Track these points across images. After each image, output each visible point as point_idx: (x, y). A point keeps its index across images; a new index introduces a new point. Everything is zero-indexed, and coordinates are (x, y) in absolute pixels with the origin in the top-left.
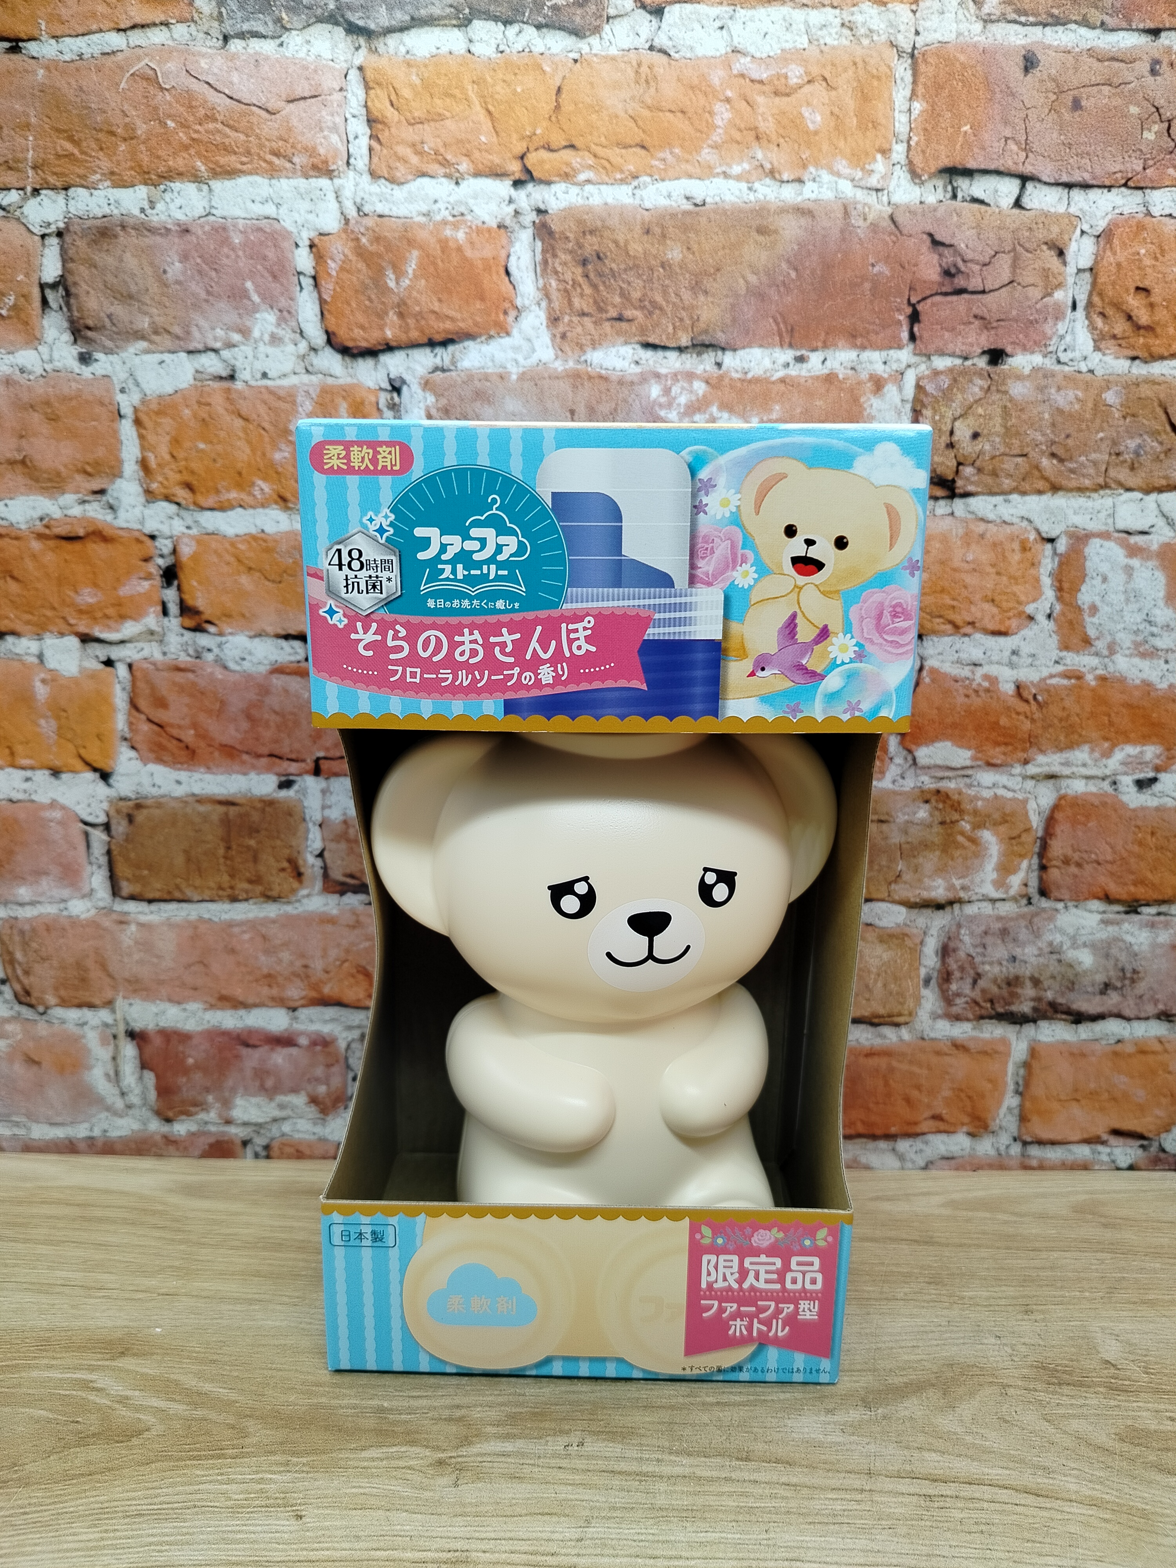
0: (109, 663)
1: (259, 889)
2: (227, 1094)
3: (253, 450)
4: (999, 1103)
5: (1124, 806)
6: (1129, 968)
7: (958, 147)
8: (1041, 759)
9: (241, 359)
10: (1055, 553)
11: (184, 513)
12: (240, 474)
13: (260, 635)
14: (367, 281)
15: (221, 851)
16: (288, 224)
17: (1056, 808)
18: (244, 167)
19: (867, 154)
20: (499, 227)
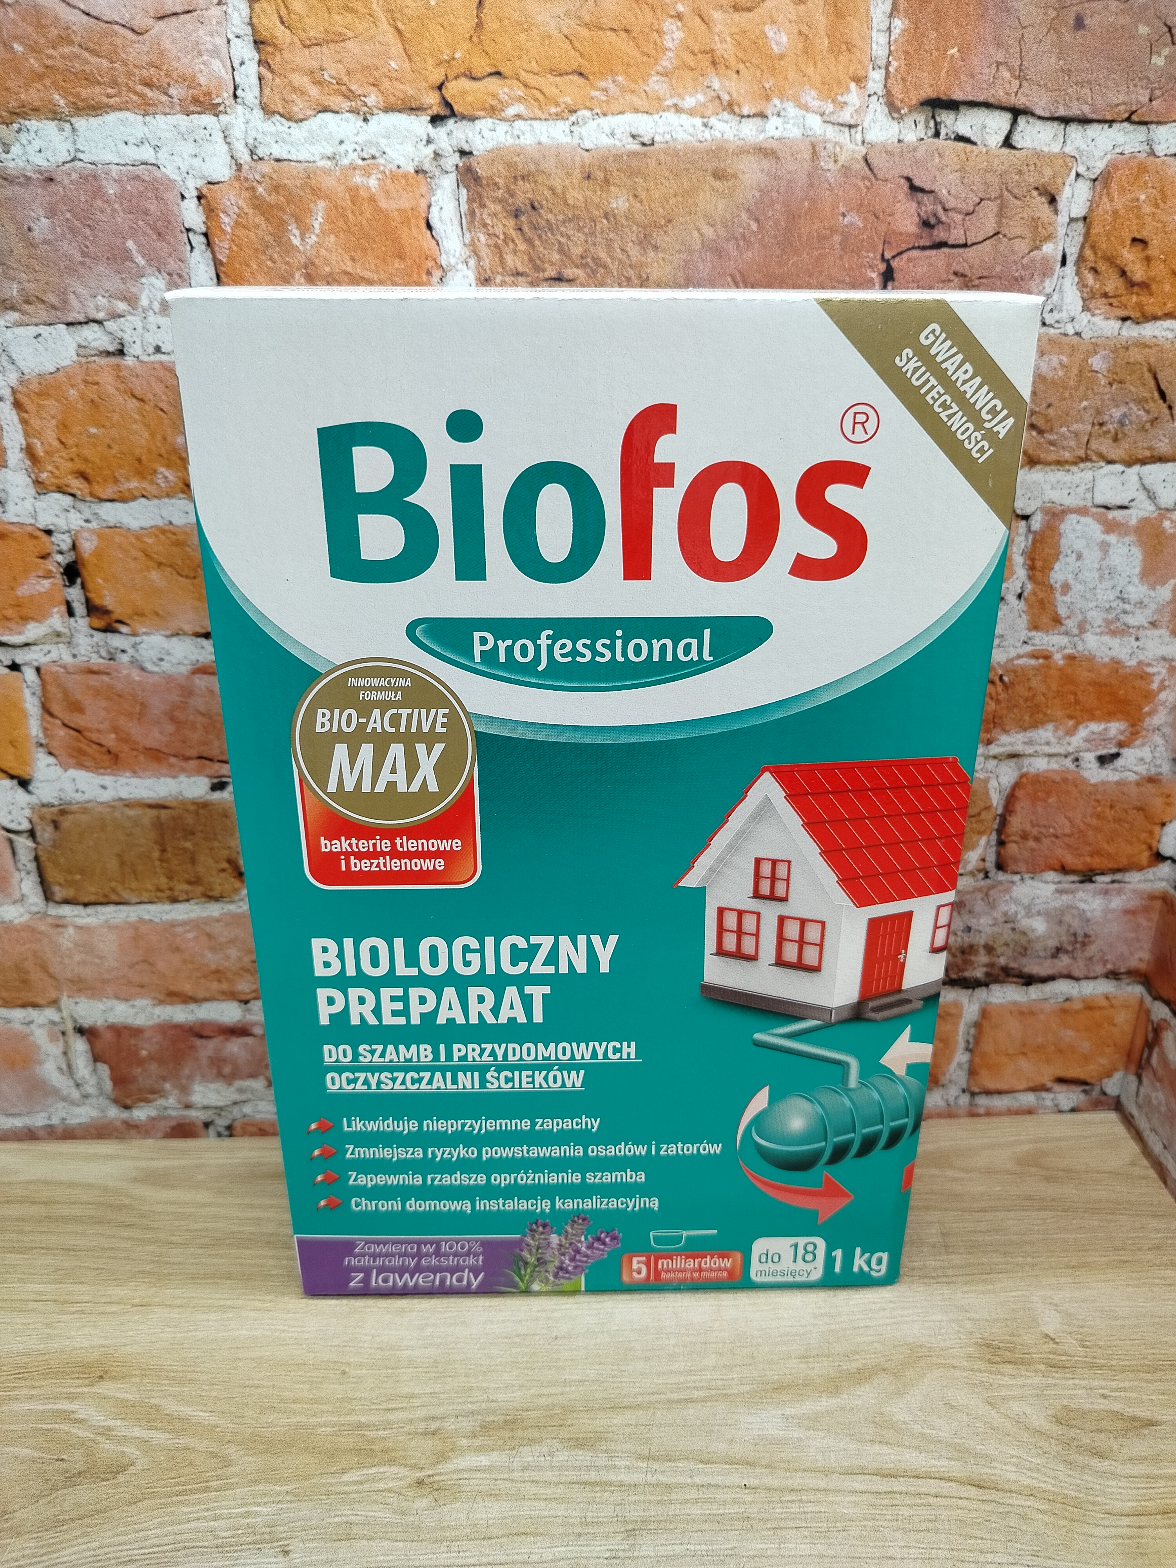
0: (14, 667)
1: (199, 889)
2: (184, 1081)
3: (153, 435)
4: (950, 1060)
5: (1085, 781)
6: (1080, 933)
7: (943, 74)
8: (1004, 739)
9: (129, 332)
10: (1029, 530)
11: (80, 505)
12: (139, 460)
13: (178, 634)
14: (267, 238)
15: (156, 854)
16: (169, 171)
17: (1016, 786)
18: (112, 101)
19: (839, 82)
20: (417, 172)
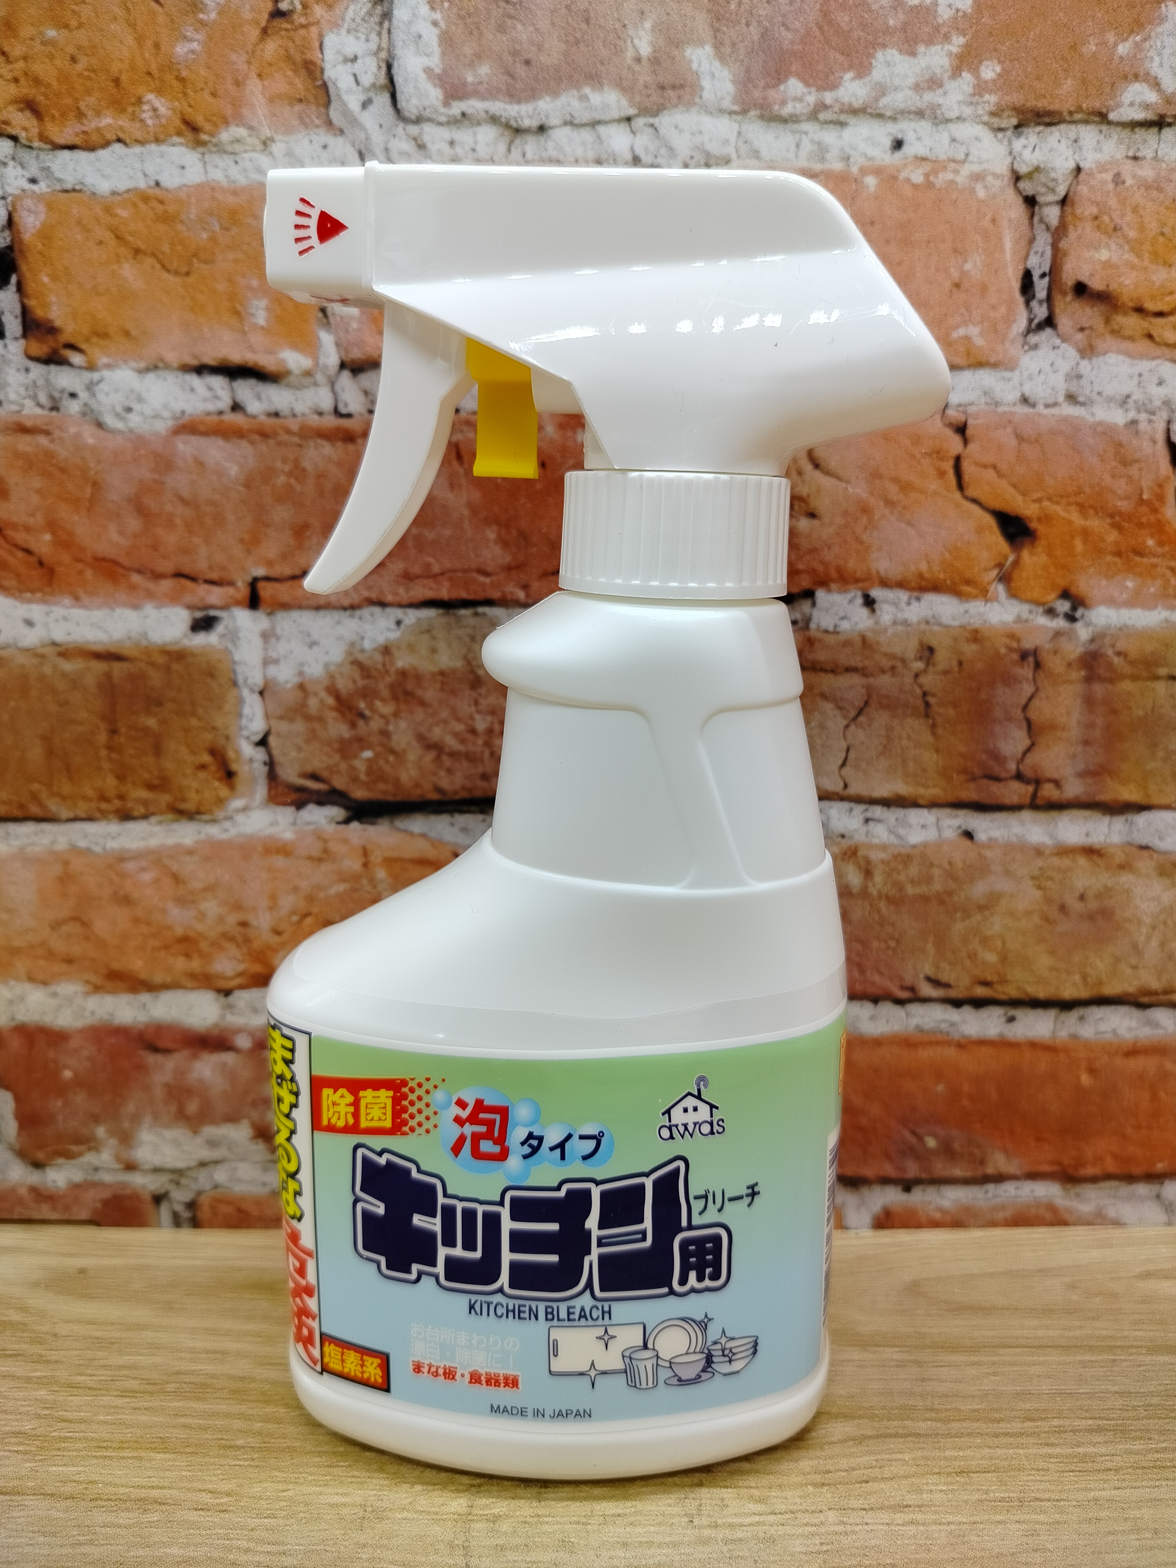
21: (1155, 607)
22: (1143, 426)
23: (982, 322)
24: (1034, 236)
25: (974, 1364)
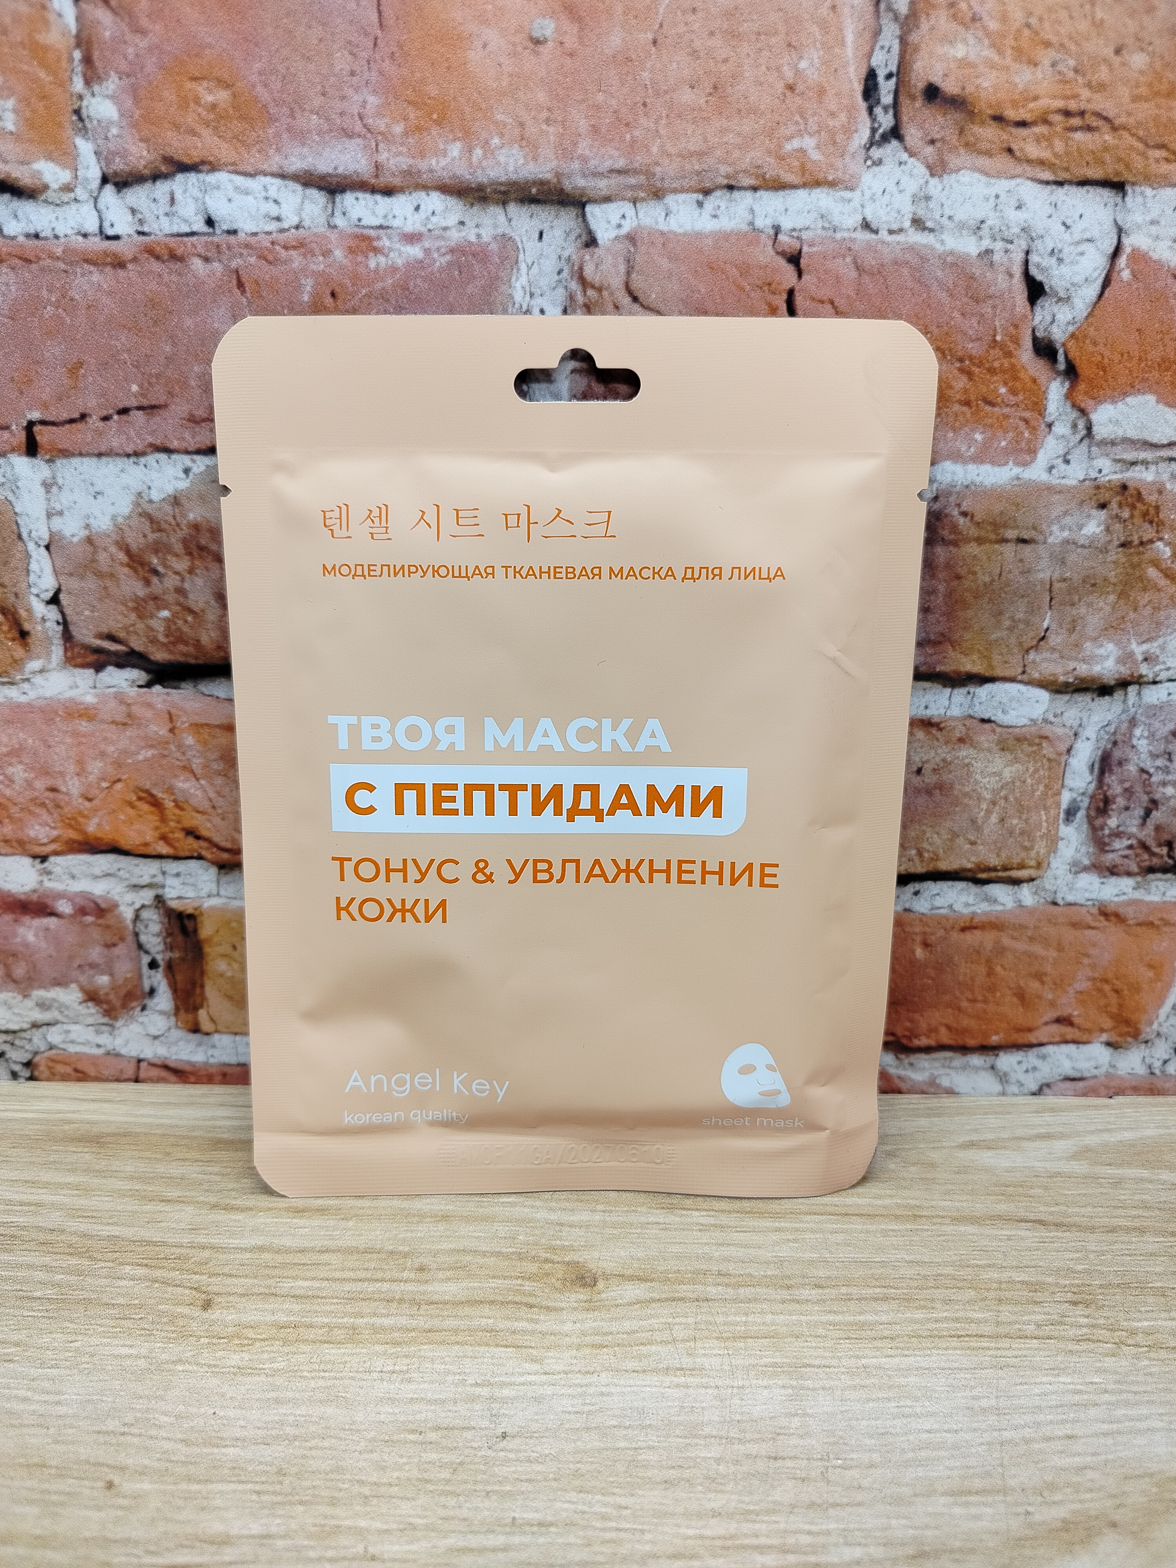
21: (1006, 464)
22: (997, 257)
23: (819, 132)
24: (880, 26)
25: (778, 1230)
